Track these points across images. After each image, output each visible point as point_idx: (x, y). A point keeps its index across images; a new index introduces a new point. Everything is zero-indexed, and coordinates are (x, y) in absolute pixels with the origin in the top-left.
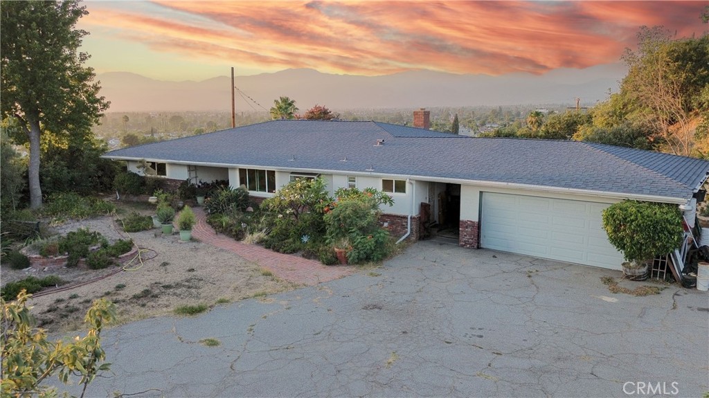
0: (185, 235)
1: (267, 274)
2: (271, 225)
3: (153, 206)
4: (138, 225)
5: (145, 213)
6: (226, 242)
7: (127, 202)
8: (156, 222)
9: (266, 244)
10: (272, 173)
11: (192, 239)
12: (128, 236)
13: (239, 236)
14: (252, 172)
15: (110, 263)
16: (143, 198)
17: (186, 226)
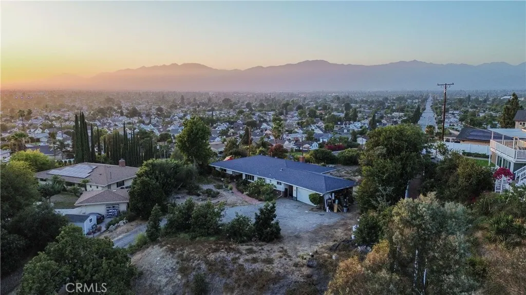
0: (230, 191)
1: (246, 202)
2: (250, 191)
3: (222, 181)
4: (220, 187)
5: (221, 184)
6: (240, 194)
7: (215, 179)
8: (224, 187)
9: (248, 195)
10: (253, 177)
11: (232, 192)
12: (218, 190)
13: (243, 193)
14: (249, 175)
15: (216, 197)
16: (219, 178)
17: (231, 189)
